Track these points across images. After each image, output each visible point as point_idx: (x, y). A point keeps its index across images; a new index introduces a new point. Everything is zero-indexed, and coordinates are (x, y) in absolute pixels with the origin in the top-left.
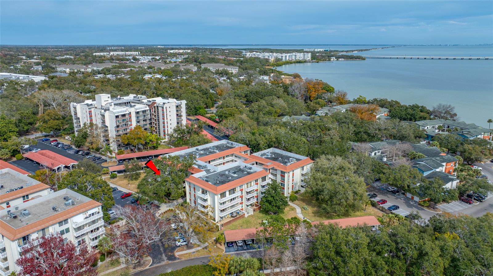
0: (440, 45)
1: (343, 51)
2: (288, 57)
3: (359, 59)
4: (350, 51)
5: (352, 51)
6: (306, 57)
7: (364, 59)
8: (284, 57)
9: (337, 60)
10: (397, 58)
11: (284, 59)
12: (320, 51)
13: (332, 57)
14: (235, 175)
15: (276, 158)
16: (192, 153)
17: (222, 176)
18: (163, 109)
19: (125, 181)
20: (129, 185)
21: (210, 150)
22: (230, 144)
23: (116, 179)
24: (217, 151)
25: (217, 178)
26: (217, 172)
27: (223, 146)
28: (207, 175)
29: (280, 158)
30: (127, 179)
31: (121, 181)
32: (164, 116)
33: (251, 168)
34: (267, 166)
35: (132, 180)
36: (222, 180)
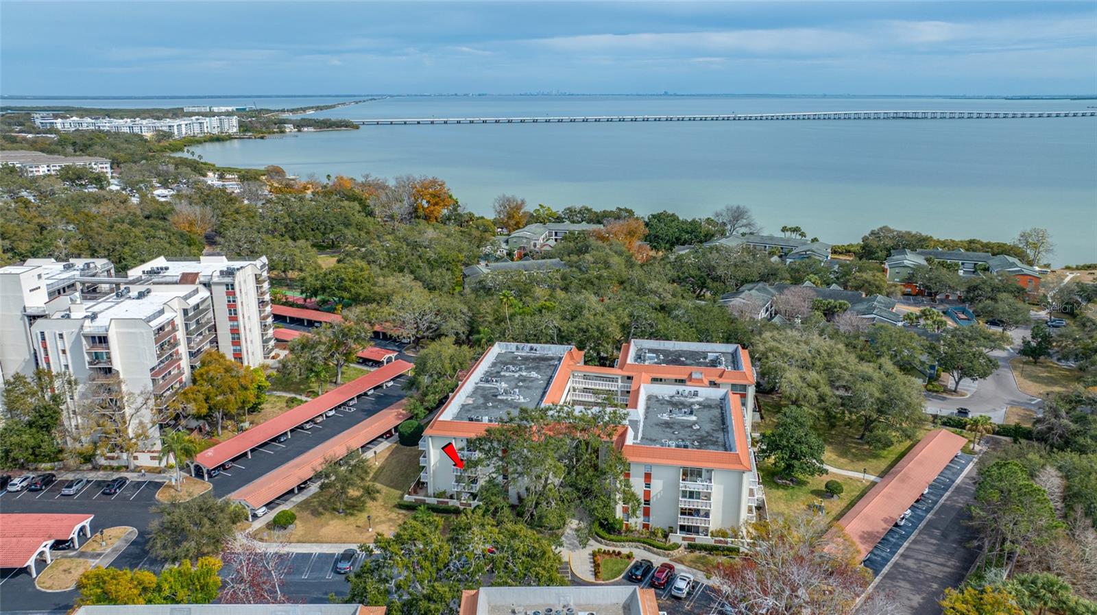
0: (456, 95)
1: (283, 111)
2: (183, 126)
3: (346, 126)
4: (301, 109)
5: (304, 110)
6: (226, 126)
7: (357, 127)
8: (175, 127)
9: (299, 131)
10: (391, 123)
11: (176, 133)
12: (228, 111)
13: (286, 125)
14: (693, 418)
15: (674, 359)
16: (480, 392)
17: (671, 428)
18: (233, 289)
19: (334, 521)
20: (370, 530)
21: (507, 374)
22: (524, 350)
23: (298, 528)
24: (534, 374)
25: (674, 436)
26: (642, 420)
27: (513, 358)
28: (640, 436)
29: (684, 359)
30: (328, 515)
31: (322, 526)
32: (235, 310)
33: (696, 394)
34: (701, 381)
35: (352, 514)
36: (694, 437)
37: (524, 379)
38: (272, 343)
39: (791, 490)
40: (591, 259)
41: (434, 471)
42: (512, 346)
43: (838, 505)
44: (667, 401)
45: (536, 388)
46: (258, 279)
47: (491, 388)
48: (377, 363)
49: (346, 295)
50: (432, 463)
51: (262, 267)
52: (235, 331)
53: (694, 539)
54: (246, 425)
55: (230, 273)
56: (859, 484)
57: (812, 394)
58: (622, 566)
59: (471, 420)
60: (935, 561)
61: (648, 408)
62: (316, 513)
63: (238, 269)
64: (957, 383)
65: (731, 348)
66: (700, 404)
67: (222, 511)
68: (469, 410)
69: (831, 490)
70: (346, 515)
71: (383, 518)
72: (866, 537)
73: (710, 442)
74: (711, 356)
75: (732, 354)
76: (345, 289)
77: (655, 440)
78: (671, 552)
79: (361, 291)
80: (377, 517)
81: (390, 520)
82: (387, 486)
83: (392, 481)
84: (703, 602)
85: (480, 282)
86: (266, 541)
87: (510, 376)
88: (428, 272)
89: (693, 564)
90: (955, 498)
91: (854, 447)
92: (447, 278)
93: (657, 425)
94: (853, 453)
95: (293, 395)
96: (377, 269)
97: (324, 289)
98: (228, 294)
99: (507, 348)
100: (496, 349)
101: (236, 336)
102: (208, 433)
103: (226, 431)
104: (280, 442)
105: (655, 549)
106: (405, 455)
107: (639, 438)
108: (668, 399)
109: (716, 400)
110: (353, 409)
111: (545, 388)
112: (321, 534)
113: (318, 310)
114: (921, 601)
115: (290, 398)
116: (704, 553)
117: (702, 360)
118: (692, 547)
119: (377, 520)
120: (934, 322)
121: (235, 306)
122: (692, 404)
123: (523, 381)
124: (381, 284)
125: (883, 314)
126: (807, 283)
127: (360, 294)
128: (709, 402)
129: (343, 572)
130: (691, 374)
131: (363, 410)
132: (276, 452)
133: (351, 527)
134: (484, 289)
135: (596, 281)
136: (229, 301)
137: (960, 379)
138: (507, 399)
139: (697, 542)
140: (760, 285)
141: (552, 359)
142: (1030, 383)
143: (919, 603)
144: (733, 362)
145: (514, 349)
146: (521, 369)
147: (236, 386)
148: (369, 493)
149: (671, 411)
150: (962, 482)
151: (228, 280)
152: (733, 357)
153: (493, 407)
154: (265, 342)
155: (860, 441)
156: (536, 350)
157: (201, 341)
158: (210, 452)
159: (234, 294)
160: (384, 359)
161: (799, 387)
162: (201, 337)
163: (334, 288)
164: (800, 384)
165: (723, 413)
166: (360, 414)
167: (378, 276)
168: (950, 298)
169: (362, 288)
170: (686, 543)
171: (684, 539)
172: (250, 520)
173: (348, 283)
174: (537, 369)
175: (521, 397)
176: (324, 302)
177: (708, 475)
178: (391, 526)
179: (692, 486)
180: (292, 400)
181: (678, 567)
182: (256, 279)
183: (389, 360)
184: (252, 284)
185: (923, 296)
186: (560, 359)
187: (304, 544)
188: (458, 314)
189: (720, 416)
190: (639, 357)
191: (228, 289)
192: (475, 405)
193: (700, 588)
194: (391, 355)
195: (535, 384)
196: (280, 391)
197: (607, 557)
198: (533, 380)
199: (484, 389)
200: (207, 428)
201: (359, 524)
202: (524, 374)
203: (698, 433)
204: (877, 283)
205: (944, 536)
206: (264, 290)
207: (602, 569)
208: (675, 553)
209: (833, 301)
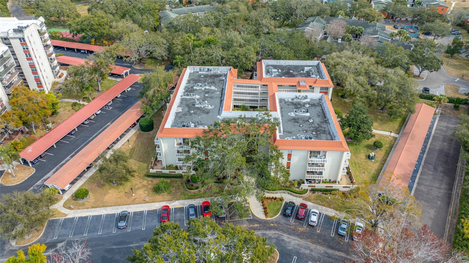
14: (308, 114)
15: (287, 72)
16: (184, 102)
17: (298, 122)
18: (24, 41)
19: (111, 190)
20: (133, 195)
21: (198, 88)
22: (204, 70)
23: (91, 198)
24: (213, 88)
25: (301, 129)
26: (280, 118)
27: (198, 76)
28: (282, 129)
29: (292, 72)
30: (107, 186)
31: (105, 195)
32: (29, 54)
33: (306, 97)
34: (305, 86)
35: (121, 184)
36: (312, 128)
37: (207, 92)
38: (58, 68)
39: (355, 146)
40: (229, 7)
41: (165, 155)
42: (197, 68)
43: (380, 154)
44: (290, 102)
45: (216, 98)
46: (40, 33)
47: (190, 99)
48: (119, 76)
49: (96, 34)
50: (164, 151)
51: (41, 25)
52: (32, 66)
53: (315, 186)
54: (50, 125)
55: (20, 30)
56: (388, 139)
57: (361, 89)
58: (279, 207)
59: (184, 126)
60: (435, 186)
61: (281, 108)
62: (101, 186)
63: (25, 27)
64: (420, 72)
65: (315, 62)
66: (309, 103)
67: (41, 201)
68: (181, 117)
69: (377, 146)
70: (118, 185)
71: (140, 185)
72: (403, 178)
73: (321, 131)
74: (306, 69)
75: (316, 67)
76: (95, 30)
77: (291, 133)
78: (303, 195)
79: (104, 31)
80: (136, 184)
81: (144, 186)
82: (139, 161)
83: (141, 158)
84: (325, 226)
85: (170, 23)
86: (73, 209)
87: (199, 90)
88: (140, 17)
89: (317, 201)
90: (434, 143)
91: (380, 115)
92: (151, 20)
93: (289, 121)
94: (379, 119)
95: (75, 101)
96: (111, 16)
97: (83, 30)
98: (22, 44)
99: (194, 69)
100: (189, 71)
101: (34, 69)
102: (27, 133)
103: (38, 130)
104: (72, 135)
105: (294, 194)
106: (145, 138)
107: (282, 132)
108: (290, 101)
109: (316, 100)
110: (111, 108)
111: (221, 98)
112: (105, 200)
113: (81, 42)
114: (435, 213)
115: (74, 103)
116: (320, 193)
117: (302, 72)
118: (314, 191)
119: (136, 187)
120: (405, 37)
121: (29, 51)
122: (305, 104)
123: (207, 93)
124: (115, 26)
125: (382, 34)
126: (340, 16)
127: (104, 33)
128: (314, 102)
129: (122, 228)
130: (299, 82)
131: (117, 108)
132: (70, 142)
133: (122, 193)
134: (173, 28)
135: (234, 20)
136: (24, 49)
137: (422, 70)
138: (201, 107)
139: (316, 187)
140: (317, 18)
141: (220, 75)
142: (452, 69)
143: (434, 215)
144: (318, 72)
145: (198, 70)
146: (205, 85)
147: (37, 109)
148: (129, 173)
149: (296, 111)
150: (435, 133)
151: (20, 35)
152: (318, 69)
153: (195, 113)
154: (53, 68)
155: (381, 111)
156: (211, 70)
157: (11, 78)
158: (29, 149)
159: (26, 44)
160: (123, 73)
161: (355, 86)
162: (10, 75)
163: (88, 29)
164: (355, 84)
165: (322, 109)
166: (116, 112)
167: (112, 21)
168: (402, 19)
169: (104, 29)
170: (310, 188)
171: (309, 186)
172: (61, 193)
173: (96, 27)
174: (213, 83)
175: (209, 106)
176: (84, 38)
177: (324, 154)
178: (145, 190)
179: (315, 160)
180: (74, 104)
181: (309, 204)
182: (39, 32)
183: (126, 74)
184: (37, 37)
185: (389, 19)
186: (226, 75)
187: (96, 209)
188: (161, 45)
189: (321, 111)
190: (268, 72)
191: (21, 41)
192: (184, 112)
193: (322, 216)
194: (127, 71)
195: (214, 95)
196: (67, 98)
197: (269, 201)
198: (214, 92)
199: (186, 99)
200: (27, 130)
201: (126, 191)
202: (207, 87)
203: (313, 125)
204: (373, 15)
205: (435, 169)
206: (46, 38)
207: (268, 210)
208: (305, 195)
209: (354, 27)
